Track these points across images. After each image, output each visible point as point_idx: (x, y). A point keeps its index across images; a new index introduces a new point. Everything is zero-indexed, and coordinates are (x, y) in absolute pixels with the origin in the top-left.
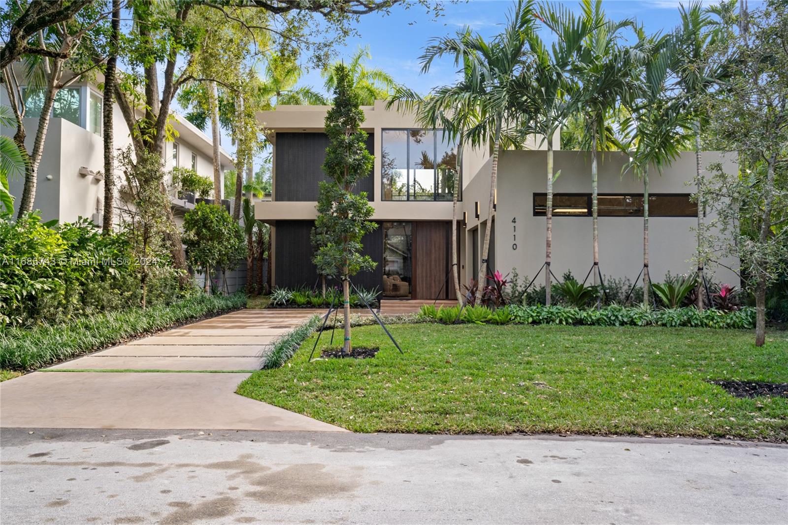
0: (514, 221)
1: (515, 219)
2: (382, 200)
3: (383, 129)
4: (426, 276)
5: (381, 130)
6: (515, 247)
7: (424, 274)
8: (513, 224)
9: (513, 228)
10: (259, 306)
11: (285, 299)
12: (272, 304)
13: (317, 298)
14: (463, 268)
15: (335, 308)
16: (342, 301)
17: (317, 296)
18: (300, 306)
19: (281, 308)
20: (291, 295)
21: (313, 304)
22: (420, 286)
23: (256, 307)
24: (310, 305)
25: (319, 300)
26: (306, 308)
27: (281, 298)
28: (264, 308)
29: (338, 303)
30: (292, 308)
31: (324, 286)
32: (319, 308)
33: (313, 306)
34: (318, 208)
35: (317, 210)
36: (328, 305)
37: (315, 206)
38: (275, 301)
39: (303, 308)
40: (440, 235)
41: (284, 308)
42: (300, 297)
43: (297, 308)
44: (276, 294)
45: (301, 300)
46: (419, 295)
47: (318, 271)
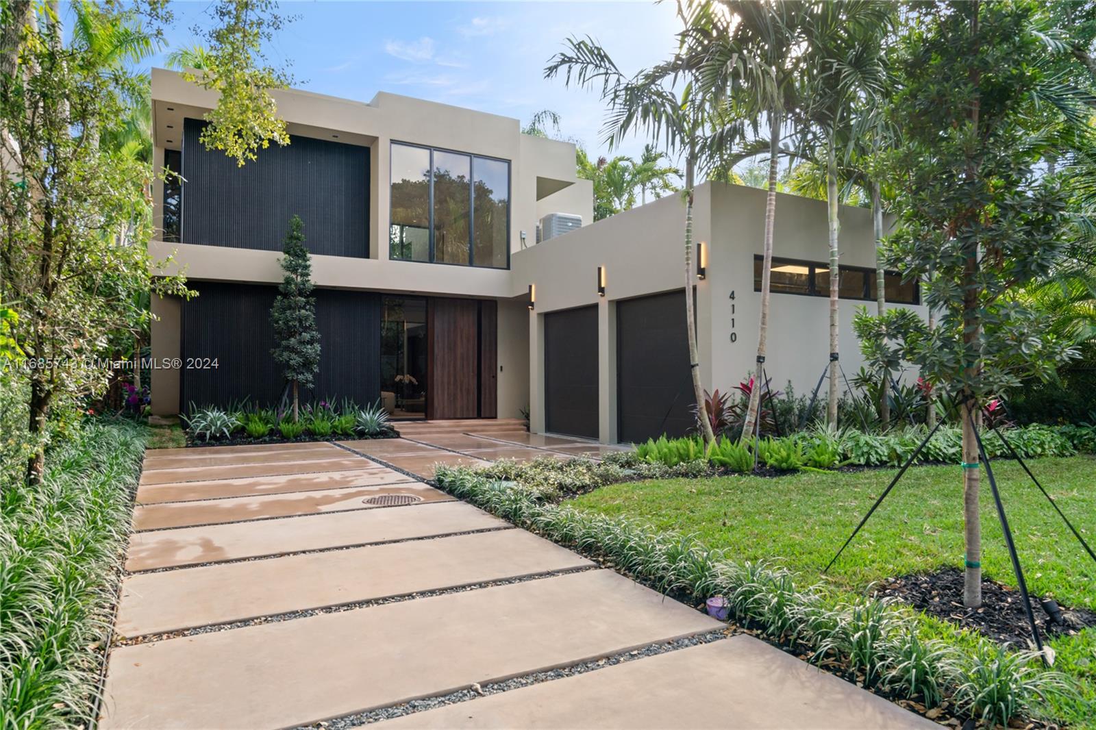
0: (732, 297)
1: (733, 293)
2: (390, 259)
3: (393, 142)
4: (449, 383)
5: (389, 141)
6: (733, 338)
7: (446, 380)
8: (732, 302)
9: (731, 308)
10: (171, 444)
11: (227, 427)
12: (202, 437)
13: (290, 424)
14: (501, 370)
15: (327, 440)
16: (336, 427)
17: (289, 420)
18: (258, 439)
19: (221, 444)
20: (235, 420)
21: (284, 434)
22: (440, 399)
23: (165, 445)
24: (276, 437)
25: (295, 427)
26: (272, 442)
27: (220, 426)
28: (186, 447)
29: (330, 432)
30: (245, 443)
31: (296, 401)
32: (297, 441)
33: (284, 438)
34: (284, 263)
35: (282, 265)
36: (311, 436)
37: (278, 260)
38: (208, 432)
39: (265, 442)
40: (467, 323)
41: (228, 445)
42: (256, 422)
43: (255, 444)
44: (209, 419)
45: (257, 427)
46: (439, 411)
47: (289, 374)
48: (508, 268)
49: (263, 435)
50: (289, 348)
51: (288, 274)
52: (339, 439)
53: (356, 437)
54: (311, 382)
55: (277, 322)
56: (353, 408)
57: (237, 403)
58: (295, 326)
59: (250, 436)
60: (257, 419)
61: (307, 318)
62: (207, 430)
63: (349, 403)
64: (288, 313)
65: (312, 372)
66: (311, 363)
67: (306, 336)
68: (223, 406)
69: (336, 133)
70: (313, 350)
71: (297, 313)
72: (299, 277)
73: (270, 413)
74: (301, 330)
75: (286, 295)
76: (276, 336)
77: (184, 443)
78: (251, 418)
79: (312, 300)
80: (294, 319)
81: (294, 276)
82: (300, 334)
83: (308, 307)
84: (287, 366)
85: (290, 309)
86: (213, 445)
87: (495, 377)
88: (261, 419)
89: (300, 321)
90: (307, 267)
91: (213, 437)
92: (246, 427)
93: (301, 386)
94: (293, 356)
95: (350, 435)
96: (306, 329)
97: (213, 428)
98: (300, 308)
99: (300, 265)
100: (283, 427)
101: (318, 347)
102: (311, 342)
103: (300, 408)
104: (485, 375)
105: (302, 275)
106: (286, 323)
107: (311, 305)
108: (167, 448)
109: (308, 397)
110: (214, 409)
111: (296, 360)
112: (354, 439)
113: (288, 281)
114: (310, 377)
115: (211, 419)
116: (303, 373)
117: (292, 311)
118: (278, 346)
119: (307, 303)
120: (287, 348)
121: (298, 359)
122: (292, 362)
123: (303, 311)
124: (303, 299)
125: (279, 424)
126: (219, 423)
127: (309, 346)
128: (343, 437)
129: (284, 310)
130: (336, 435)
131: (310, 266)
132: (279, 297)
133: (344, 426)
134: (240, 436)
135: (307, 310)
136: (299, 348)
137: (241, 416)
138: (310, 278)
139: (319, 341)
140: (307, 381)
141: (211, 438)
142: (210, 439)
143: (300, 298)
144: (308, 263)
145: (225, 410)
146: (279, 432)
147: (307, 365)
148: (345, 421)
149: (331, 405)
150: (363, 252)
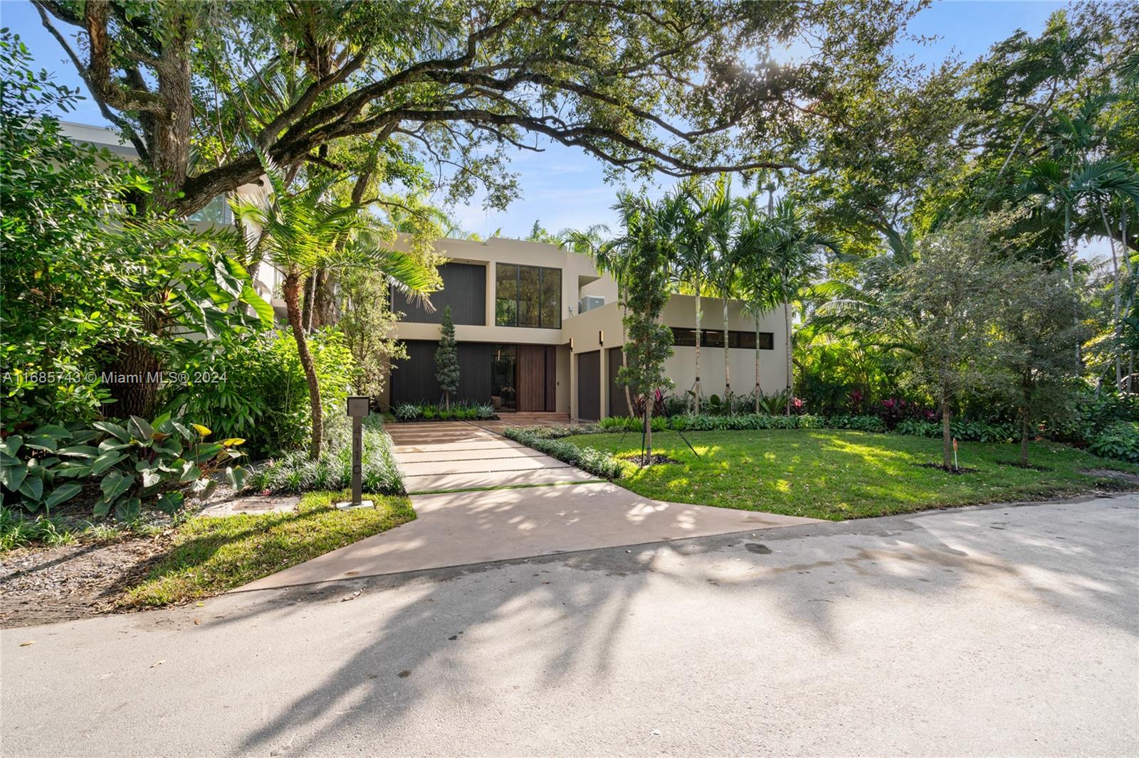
2: (496, 326)
4: (529, 392)
5: (496, 264)
7: (527, 390)
10: (389, 421)
11: (415, 413)
12: (403, 418)
13: (445, 412)
14: (558, 384)
16: (467, 414)
17: (444, 410)
18: (429, 420)
19: (412, 422)
20: (418, 410)
21: (442, 417)
22: (523, 400)
24: (437, 418)
25: (447, 414)
26: (436, 421)
27: (411, 413)
29: (464, 416)
30: (423, 422)
31: (448, 401)
32: (447, 421)
33: (441, 420)
34: (441, 330)
35: (441, 332)
36: (454, 418)
37: (439, 328)
38: (406, 416)
39: (432, 422)
40: (539, 357)
41: (415, 422)
42: (428, 411)
43: (428, 422)
44: (406, 409)
45: (429, 413)
46: (522, 408)
47: (444, 387)
48: (560, 328)
49: (431, 418)
50: (444, 374)
51: (443, 335)
53: (479, 419)
54: (455, 391)
55: (438, 362)
56: (477, 405)
57: (420, 401)
58: (447, 363)
59: (425, 418)
60: (428, 409)
61: (453, 358)
62: (405, 414)
63: (475, 403)
64: (443, 356)
65: (455, 385)
66: (455, 381)
67: (452, 367)
68: (413, 403)
69: (468, 261)
70: (456, 375)
71: (448, 356)
72: (449, 337)
73: (435, 406)
74: (450, 364)
75: (443, 346)
76: (438, 368)
77: (395, 421)
78: (426, 409)
79: (455, 348)
80: (447, 359)
81: (447, 337)
82: (449, 367)
83: (453, 352)
84: (443, 383)
86: (408, 422)
87: (554, 388)
88: (430, 410)
89: (450, 360)
90: (453, 331)
91: (408, 418)
92: (424, 413)
93: (450, 393)
94: (446, 378)
96: (452, 364)
97: (408, 414)
98: (450, 353)
99: (450, 331)
100: (442, 414)
101: (458, 372)
102: (454, 371)
103: (449, 404)
104: (549, 387)
105: (451, 336)
106: (442, 360)
107: (455, 351)
109: (453, 399)
110: (409, 404)
111: (447, 380)
112: (476, 420)
113: (444, 339)
114: (454, 388)
115: (408, 409)
116: (451, 386)
117: (445, 355)
118: (439, 373)
119: (453, 350)
122: (445, 381)
124: (451, 348)
125: (439, 412)
126: (411, 411)
127: (454, 373)
128: (470, 419)
129: (441, 355)
130: (467, 418)
131: (455, 331)
132: (439, 348)
133: (472, 414)
134: (420, 418)
135: (453, 354)
136: (449, 373)
137: (421, 408)
138: (454, 337)
139: (459, 369)
140: (453, 391)
142: (406, 419)
143: (449, 348)
144: (454, 329)
145: (414, 405)
146: (440, 417)
147: (452, 383)
148: (471, 412)
149: (465, 403)
150: (483, 322)
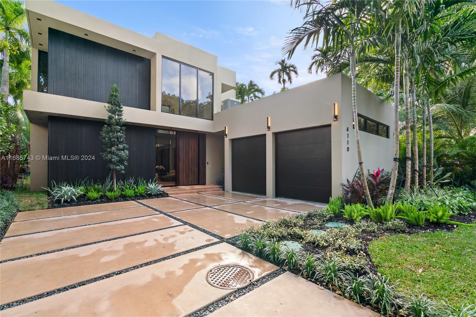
0: (348, 130)
1: (348, 128)
2: (161, 112)
3: (163, 57)
4: (186, 170)
5: (161, 56)
6: (348, 149)
7: (185, 168)
8: (347, 132)
9: (347, 135)
10: (38, 207)
11: (75, 195)
12: (59, 201)
13: (113, 192)
14: (208, 164)
15: (133, 200)
16: (137, 192)
17: (111, 190)
18: (94, 201)
19: (71, 206)
20: (79, 191)
21: (109, 198)
22: (182, 177)
23: (33, 208)
24: (104, 199)
25: (115, 193)
26: (102, 202)
27: (70, 195)
28: (48, 208)
29: (134, 195)
30: (86, 204)
31: (115, 180)
32: (116, 201)
33: (109, 200)
34: (107, 108)
35: (107, 109)
36: (124, 198)
37: (105, 106)
38: (63, 199)
39: (98, 203)
40: (193, 143)
41: (75, 206)
42: (92, 192)
43: (92, 204)
44: (63, 191)
45: (93, 194)
46: (181, 182)
47: (112, 167)
48: (212, 120)
49: (97, 199)
50: (111, 152)
51: (110, 114)
52: (139, 199)
53: (147, 197)
54: (123, 170)
55: (104, 139)
56: (143, 182)
57: (81, 181)
58: (115, 141)
59: (89, 199)
60: (92, 189)
61: (121, 137)
62: (62, 197)
63: (141, 180)
64: (111, 134)
65: (124, 165)
66: (123, 160)
67: (121, 146)
68: (73, 183)
69: (135, 48)
70: (125, 154)
71: (116, 134)
72: (116, 116)
73: (100, 186)
74: (118, 143)
75: (109, 125)
76: (104, 146)
77: (46, 206)
78: (89, 189)
79: (124, 128)
80: (114, 138)
81: (114, 116)
82: (117, 145)
83: (121, 132)
84: (111, 161)
85: (111, 132)
86: (66, 206)
87: (205, 167)
88: (95, 190)
89: (117, 138)
90: (121, 111)
91: (65, 201)
92: (87, 194)
93: (118, 172)
94: (114, 156)
95: (144, 196)
96: (121, 143)
97: (66, 196)
98: (117, 132)
99: (117, 110)
100: (109, 194)
101: (127, 152)
102: (123, 150)
103: (117, 184)
104: (201, 166)
105: (118, 115)
106: (110, 139)
107: (123, 131)
108: (34, 210)
109: (122, 178)
110: (67, 185)
111: (115, 159)
112: (147, 199)
113: (110, 118)
114: (123, 167)
115: (65, 191)
116: (119, 166)
117: (112, 133)
118: (105, 151)
119: (121, 129)
120: (110, 152)
121: (116, 158)
122: (113, 160)
123: (119, 133)
124: (119, 127)
125: (106, 192)
126: (69, 193)
127: (122, 152)
128: (141, 198)
129: (108, 133)
130: (137, 197)
131: (122, 110)
132: (106, 126)
133: (141, 192)
134: (83, 200)
135: (121, 133)
136: (117, 152)
137: (83, 189)
138: (122, 117)
139: (127, 149)
140: (122, 170)
141: (65, 202)
142: (63, 203)
143: (117, 126)
144: (121, 109)
145: (74, 185)
146: (106, 197)
147: (121, 161)
148: (141, 189)
149: (132, 181)
150: (148, 107)
